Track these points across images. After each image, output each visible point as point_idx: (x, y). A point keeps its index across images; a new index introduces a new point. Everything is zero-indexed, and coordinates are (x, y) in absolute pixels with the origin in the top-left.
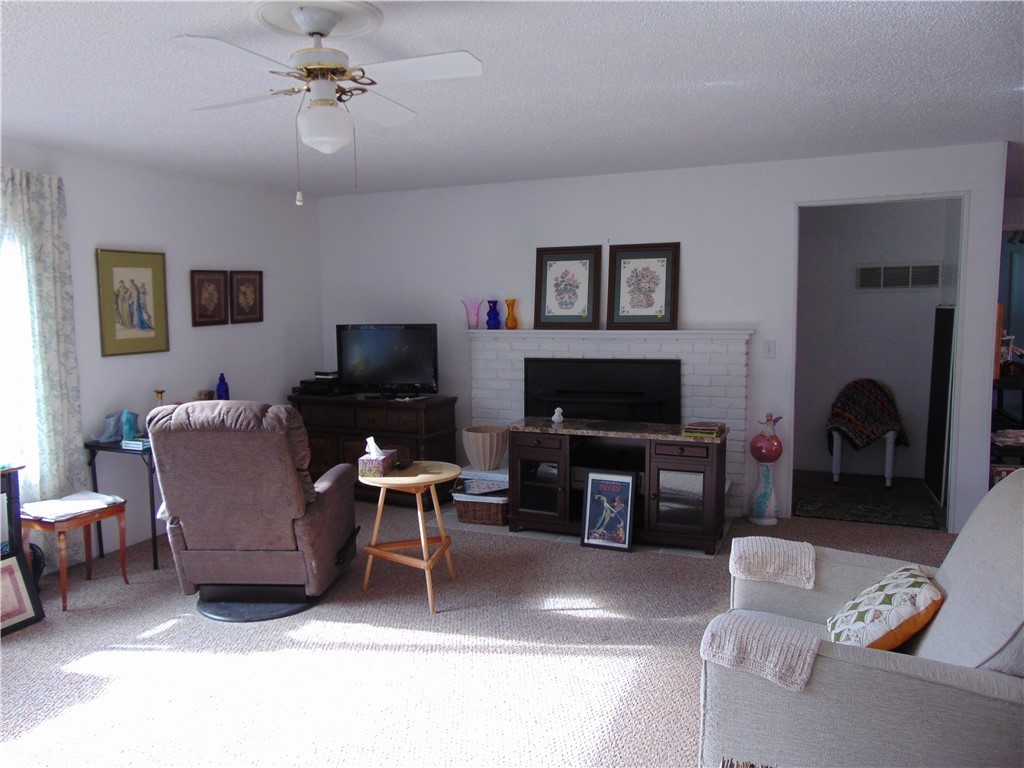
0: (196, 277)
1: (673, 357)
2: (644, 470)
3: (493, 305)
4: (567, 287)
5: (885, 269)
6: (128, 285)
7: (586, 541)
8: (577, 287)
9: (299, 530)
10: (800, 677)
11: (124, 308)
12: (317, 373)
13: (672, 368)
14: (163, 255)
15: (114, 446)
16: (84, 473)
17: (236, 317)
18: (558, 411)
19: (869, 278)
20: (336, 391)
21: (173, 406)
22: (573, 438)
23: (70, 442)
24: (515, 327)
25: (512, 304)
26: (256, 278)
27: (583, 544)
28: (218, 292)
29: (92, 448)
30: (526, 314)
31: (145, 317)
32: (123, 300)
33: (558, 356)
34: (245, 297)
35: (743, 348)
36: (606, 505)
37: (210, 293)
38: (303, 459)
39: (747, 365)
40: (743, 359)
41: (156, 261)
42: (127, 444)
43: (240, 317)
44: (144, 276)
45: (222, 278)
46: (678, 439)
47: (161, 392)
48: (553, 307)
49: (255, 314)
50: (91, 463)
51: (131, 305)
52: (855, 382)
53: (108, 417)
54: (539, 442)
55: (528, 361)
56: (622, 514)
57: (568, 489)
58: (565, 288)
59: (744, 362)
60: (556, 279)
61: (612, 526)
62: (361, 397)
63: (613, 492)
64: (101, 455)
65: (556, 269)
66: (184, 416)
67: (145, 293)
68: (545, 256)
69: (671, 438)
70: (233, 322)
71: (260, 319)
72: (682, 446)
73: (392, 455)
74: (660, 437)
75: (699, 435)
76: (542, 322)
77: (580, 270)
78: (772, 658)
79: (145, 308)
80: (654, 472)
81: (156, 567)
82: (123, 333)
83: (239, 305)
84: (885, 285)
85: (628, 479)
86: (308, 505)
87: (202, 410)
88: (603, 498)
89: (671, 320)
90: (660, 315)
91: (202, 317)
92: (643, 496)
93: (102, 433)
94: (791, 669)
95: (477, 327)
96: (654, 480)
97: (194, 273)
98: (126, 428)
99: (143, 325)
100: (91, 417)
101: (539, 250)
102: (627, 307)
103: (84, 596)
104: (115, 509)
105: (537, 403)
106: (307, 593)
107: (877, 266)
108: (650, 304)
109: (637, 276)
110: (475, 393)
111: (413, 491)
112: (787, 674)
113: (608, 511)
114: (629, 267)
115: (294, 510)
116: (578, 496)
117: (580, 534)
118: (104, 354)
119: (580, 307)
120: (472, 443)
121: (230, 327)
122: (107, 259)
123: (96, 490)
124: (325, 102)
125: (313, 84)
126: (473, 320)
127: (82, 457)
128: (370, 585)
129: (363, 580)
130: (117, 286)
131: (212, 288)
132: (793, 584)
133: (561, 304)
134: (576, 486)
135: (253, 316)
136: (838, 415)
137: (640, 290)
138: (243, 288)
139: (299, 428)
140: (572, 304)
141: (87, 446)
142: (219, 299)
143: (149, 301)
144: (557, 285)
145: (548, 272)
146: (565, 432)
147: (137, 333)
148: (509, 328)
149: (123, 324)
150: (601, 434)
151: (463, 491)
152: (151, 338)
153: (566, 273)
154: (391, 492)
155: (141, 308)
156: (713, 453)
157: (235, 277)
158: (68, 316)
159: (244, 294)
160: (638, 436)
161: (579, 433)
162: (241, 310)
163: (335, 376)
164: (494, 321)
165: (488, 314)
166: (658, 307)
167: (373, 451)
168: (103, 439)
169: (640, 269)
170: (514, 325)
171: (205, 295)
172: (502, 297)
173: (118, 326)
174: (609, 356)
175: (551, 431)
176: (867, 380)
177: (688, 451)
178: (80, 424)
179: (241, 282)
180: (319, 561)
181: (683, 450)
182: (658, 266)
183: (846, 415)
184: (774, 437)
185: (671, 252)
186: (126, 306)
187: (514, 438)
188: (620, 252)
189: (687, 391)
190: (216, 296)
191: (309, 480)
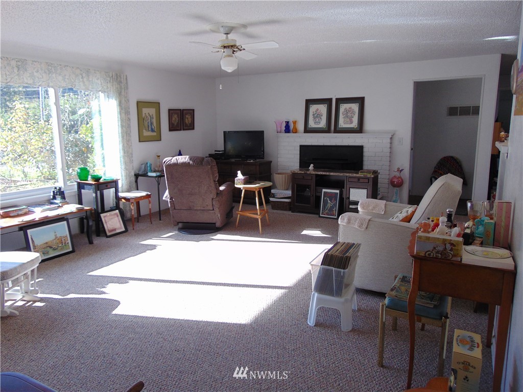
0: (171, 112)
1: (360, 145)
2: (344, 188)
3: (287, 123)
4: (318, 116)
5: (460, 107)
6: (147, 115)
7: (321, 215)
8: (322, 116)
9: (214, 203)
10: (364, 226)
11: (146, 124)
12: (215, 151)
13: (360, 149)
14: (159, 103)
15: (145, 175)
16: (134, 185)
17: (184, 128)
18: (312, 165)
19: (453, 111)
20: (223, 158)
21: (171, 158)
22: (317, 175)
23: (130, 173)
24: (296, 132)
25: (295, 123)
26: (192, 112)
27: (320, 217)
28: (178, 117)
29: (137, 176)
30: (301, 127)
31: (153, 127)
32: (146, 121)
33: (313, 144)
34: (188, 120)
35: (389, 141)
36: (329, 201)
37: (175, 118)
38: (216, 177)
39: (390, 148)
40: (389, 145)
41: (156, 105)
42: (150, 174)
43: (186, 128)
44: (152, 111)
45: (179, 112)
46: (357, 175)
47: (159, 156)
48: (312, 124)
49: (191, 127)
50: (136, 181)
51: (148, 123)
52: (445, 157)
53: (142, 165)
54: (303, 177)
55: (301, 146)
56: (335, 205)
57: (314, 196)
58: (317, 116)
59: (389, 147)
60: (313, 112)
61: (331, 209)
62: (233, 160)
63: (332, 196)
64: (140, 178)
65: (313, 108)
66: (176, 161)
67: (153, 118)
68: (309, 102)
69: (355, 175)
70: (183, 130)
71: (193, 129)
72: (359, 179)
73: (247, 178)
74: (350, 175)
75: (365, 174)
76: (307, 130)
77: (323, 109)
78: (357, 222)
79: (153, 124)
80: (348, 189)
81: (160, 220)
82: (146, 133)
83: (185, 123)
84: (460, 115)
85: (338, 191)
86: (217, 194)
87: (182, 159)
88: (328, 199)
89: (360, 129)
90: (355, 127)
91: (172, 128)
92: (344, 198)
93: (139, 171)
94: (362, 224)
95: (280, 132)
96: (348, 192)
97: (169, 110)
98: (149, 168)
99: (153, 131)
100: (136, 164)
101: (306, 100)
102: (342, 124)
103: (139, 226)
104: (148, 196)
105: (304, 164)
106: (217, 226)
107: (457, 106)
108: (351, 123)
109: (346, 111)
110: (279, 159)
111: (254, 190)
112: (361, 225)
113: (330, 204)
114: (343, 107)
115: (213, 195)
116: (318, 199)
117: (318, 214)
118: (140, 141)
119: (323, 124)
120: (278, 178)
121: (182, 131)
122: (140, 105)
123: (138, 190)
124: (229, 56)
125: (225, 50)
126: (279, 130)
127: (133, 179)
128: (238, 226)
129: (236, 224)
130: (144, 115)
131: (176, 116)
132: (378, 212)
133: (315, 123)
134: (318, 194)
135: (190, 128)
136: (436, 172)
137: (347, 117)
138: (187, 116)
139: (215, 166)
140: (320, 122)
141: (135, 175)
142: (178, 121)
143: (154, 121)
144: (313, 115)
145: (310, 109)
146: (314, 173)
147: (150, 134)
148: (293, 133)
149: (146, 130)
150: (328, 174)
151: (274, 197)
152: (154, 136)
153: (317, 110)
154: (247, 191)
155: (152, 124)
156: (371, 181)
157: (184, 112)
158: (129, 126)
159: (187, 118)
160: (342, 174)
161: (319, 173)
162: (186, 125)
163: (223, 152)
164: (287, 130)
165: (285, 127)
166: (355, 124)
167: (240, 176)
168: (140, 173)
169: (348, 108)
170: (295, 131)
171: (173, 119)
172: (291, 120)
173: (144, 130)
174: (334, 144)
175: (308, 172)
176: (450, 157)
177: (361, 180)
178: (133, 166)
179: (186, 114)
180: (221, 214)
181: (359, 180)
182: (355, 107)
183: (440, 171)
184: (400, 177)
185: (361, 101)
186: (147, 123)
187: (294, 176)
188: (340, 101)
189: (365, 159)
190: (177, 119)
191: (218, 185)
